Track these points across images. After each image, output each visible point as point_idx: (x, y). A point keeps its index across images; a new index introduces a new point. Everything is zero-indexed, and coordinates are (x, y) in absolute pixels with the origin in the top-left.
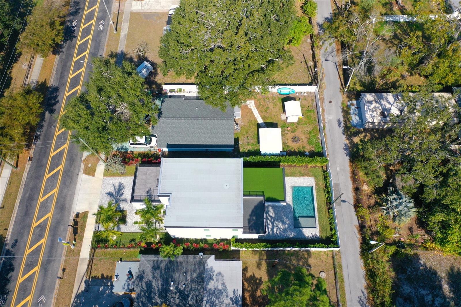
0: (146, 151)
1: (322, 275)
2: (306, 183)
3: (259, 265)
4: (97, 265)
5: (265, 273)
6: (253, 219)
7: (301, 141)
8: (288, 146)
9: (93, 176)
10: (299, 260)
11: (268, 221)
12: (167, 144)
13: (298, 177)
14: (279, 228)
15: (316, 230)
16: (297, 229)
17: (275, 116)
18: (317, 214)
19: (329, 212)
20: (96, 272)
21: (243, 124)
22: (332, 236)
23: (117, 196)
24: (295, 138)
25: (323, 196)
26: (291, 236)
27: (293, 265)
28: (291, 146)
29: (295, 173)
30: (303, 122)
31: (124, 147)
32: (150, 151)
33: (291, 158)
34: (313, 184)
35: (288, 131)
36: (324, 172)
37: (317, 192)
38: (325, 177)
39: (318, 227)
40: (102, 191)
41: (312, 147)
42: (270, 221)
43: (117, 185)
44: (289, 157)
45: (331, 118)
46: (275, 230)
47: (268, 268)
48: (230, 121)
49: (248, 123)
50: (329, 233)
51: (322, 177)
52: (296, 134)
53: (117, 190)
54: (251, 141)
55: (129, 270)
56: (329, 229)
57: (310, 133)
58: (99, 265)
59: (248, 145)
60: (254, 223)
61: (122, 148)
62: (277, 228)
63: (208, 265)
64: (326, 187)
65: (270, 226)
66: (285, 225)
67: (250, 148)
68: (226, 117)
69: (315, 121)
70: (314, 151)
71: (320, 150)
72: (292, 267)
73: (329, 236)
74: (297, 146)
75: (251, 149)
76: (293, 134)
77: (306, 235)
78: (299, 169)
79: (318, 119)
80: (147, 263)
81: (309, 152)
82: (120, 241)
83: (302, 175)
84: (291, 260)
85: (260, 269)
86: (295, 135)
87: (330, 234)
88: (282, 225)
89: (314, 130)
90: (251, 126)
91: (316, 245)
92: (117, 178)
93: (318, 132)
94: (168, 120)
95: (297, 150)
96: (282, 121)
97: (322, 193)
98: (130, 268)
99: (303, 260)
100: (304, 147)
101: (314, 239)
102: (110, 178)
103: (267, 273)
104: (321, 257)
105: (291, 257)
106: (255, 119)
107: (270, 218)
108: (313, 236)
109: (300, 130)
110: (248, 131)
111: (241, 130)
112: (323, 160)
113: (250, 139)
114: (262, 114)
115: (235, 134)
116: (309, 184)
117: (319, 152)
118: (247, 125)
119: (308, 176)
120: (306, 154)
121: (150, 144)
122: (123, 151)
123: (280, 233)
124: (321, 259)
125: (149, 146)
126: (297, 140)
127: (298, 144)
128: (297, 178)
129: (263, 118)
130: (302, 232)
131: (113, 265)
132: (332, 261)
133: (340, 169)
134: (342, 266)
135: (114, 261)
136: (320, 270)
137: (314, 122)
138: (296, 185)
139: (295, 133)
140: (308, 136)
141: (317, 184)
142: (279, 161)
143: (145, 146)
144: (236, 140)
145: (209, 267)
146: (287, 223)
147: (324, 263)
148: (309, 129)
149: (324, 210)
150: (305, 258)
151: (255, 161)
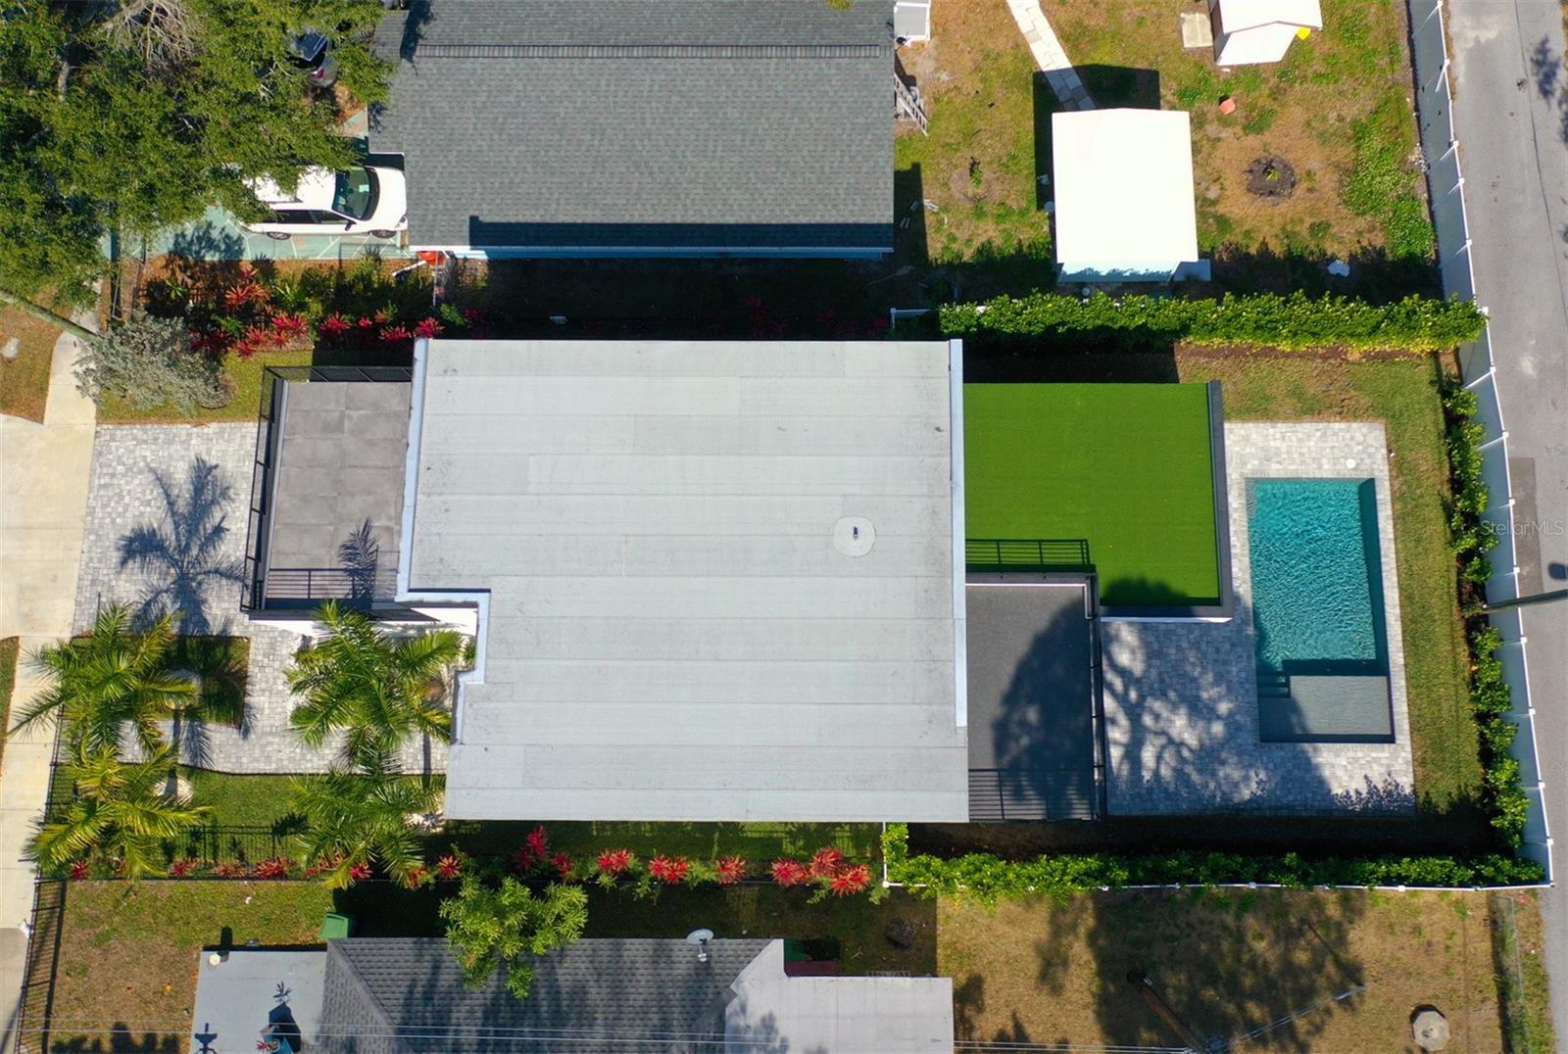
0: (354, 254)
1: (1426, 1034)
2: (1335, 460)
3: (1050, 968)
4: (84, 970)
5: (1090, 1014)
6: (1024, 724)
7: (1300, 190)
8: (1223, 222)
9: (36, 415)
10: (1288, 936)
11: (1109, 703)
12: (474, 220)
13: (1286, 419)
14: (1171, 741)
15: (1394, 757)
16: (1281, 752)
17: (1140, 21)
18: (1397, 656)
19: (1470, 642)
20: (79, 1015)
21: (944, 77)
22: (1489, 792)
23: (188, 547)
24: (1268, 168)
25: (1438, 543)
26: (1246, 794)
27: (1252, 965)
28: (1240, 223)
29: (1267, 399)
30: (1319, 66)
31: (215, 234)
32: (378, 260)
33: (1250, 309)
34: (1379, 469)
35: (1225, 121)
36: (1447, 388)
37: (1398, 519)
38: (1453, 423)
39: (1404, 737)
40: (91, 513)
41: (1372, 229)
42: (1122, 699)
43: (181, 476)
44: (1238, 299)
45: (1488, 35)
46: (1148, 755)
47: (1104, 988)
48: (865, 67)
49: (977, 69)
50: (1471, 775)
51: (1431, 421)
52: (1276, 141)
53: (182, 506)
54: (997, 188)
55: (275, 1004)
56: (1472, 748)
57: (1359, 133)
58: (95, 974)
59: (980, 214)
60: (1032, 751)
61: (205, 239)
62: (1162, 740)
63: (743, 1009)
64: (1458, 485)
65: (1117, 734)
66: (1209, 721)
67: (990, 233)
68: (844, 39)
69: (1393, 53)
70: (1381, 253)
71: (1425, 247)
72: (1248, 982)
73: (1474, 795)
74: (1277, 221)
75: (998, 242)
76: (1252, 141)
77: (1337, 790)
78: (1294, 367)
79: (1411, 42)
80: (366, 998)
81: (1353, 258)
82: (214, 831)
83: (1309, 408)
84: (1239, 938)
85: (1056, 990)
86: (1265, 147)
87: (1478, 782)
88: (1192, 724)
89: (1382, 118)
90: (998, 94)
91: (1407, 866)
92: (182, 429)
93: (1410, 130)
94: (468, 65)
95: (1277, 249)
96: (1185, 55)
97: (1436, 527)
98: (282, 992)
99: (1310, 935)
100: (1319, 229)
101: (1378, 809)
102: (137, 430)
103: (1099, 1014)
104: (1422, 919)
105: (1238, 917)
106: (1021, 48)
107: (1118, 684)
108: (1373, 790)
109: (1297, 113)
110: (980, 124)
111: (934, 118)
112: (1448, 319)
113: (986, 173)
114: (1064, 16)
115: (903, 143)
116: (1351, 464)
117: (1411, 257)
118: (971, 85)
119: (1346, 412)
120: (1333, 269)
121: (367, 214)
122: (211, 257)
123: (1179, 773)
124: (1417, 930)
125: (361, 226)
126: (1281, 182)
127: (1284, 206)
128: (1282, 427)
129: (1068, 38)
130: (1308, 766)
131: (184, 978)
132: (1486, 945)
133: (1541, 368)
134: (1545, 978)
135: (185, 945)
136: (1415, 1001)
137: (1384, 62)
138: (1275, 470)
139: (1267, 137)
140: (1344, 153)
141: (1399, 465)
142: (1176, 325)
143: (339, 228)
144: (908, 186)
145: (753, 1018)
146: (1224, 707)
147: (1441, 958)
148: (1353, 110)
149: (1441, 631)
150: (1326, 922)
151: (1024, 329)
